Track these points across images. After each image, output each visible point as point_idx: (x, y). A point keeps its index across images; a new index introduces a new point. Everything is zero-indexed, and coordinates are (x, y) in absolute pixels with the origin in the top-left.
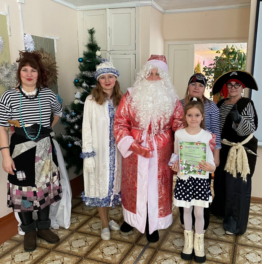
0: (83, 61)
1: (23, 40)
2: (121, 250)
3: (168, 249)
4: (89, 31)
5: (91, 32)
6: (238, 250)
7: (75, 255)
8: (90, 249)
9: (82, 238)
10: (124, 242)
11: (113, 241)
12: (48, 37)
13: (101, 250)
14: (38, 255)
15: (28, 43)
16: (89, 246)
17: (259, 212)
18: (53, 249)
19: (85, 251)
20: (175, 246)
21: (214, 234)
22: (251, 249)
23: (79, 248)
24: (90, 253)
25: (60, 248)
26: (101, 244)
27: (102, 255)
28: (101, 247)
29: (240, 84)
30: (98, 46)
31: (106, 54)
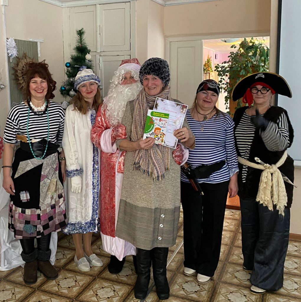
0: (71, 66)
1: (5, 45)
2: (118, 293)
3: (177, 294)
4: (77, 32)
5: (80, 33)
6: (267, 299)
7: (64, 296)
8: (82, 291)
9: (71, 277)
10: (122, 283)
11: (109, 281)
12: (31, 40)
13: (94, 292)
14: (22, 295)
15: (10, 48)
16: (80, 287)
17: (296, 253)
18: (38, 289)
19: (76, 292)
20: (185, 291)
21: (236, 278)
22: (284, 298)
23: (68, 288)
24: (81, 294)
25: (46, 288)
26: (94, 285)
27: (96, 298)
28: (94, 288)
29: (268, 89)
30: (88, 49)
31: (96, 55)
